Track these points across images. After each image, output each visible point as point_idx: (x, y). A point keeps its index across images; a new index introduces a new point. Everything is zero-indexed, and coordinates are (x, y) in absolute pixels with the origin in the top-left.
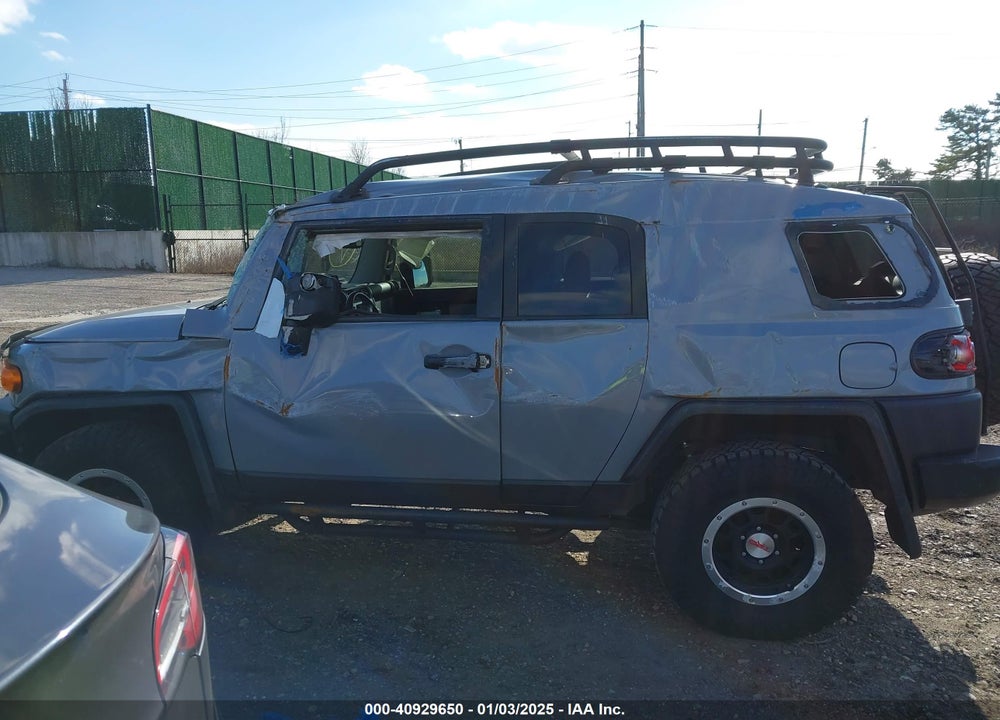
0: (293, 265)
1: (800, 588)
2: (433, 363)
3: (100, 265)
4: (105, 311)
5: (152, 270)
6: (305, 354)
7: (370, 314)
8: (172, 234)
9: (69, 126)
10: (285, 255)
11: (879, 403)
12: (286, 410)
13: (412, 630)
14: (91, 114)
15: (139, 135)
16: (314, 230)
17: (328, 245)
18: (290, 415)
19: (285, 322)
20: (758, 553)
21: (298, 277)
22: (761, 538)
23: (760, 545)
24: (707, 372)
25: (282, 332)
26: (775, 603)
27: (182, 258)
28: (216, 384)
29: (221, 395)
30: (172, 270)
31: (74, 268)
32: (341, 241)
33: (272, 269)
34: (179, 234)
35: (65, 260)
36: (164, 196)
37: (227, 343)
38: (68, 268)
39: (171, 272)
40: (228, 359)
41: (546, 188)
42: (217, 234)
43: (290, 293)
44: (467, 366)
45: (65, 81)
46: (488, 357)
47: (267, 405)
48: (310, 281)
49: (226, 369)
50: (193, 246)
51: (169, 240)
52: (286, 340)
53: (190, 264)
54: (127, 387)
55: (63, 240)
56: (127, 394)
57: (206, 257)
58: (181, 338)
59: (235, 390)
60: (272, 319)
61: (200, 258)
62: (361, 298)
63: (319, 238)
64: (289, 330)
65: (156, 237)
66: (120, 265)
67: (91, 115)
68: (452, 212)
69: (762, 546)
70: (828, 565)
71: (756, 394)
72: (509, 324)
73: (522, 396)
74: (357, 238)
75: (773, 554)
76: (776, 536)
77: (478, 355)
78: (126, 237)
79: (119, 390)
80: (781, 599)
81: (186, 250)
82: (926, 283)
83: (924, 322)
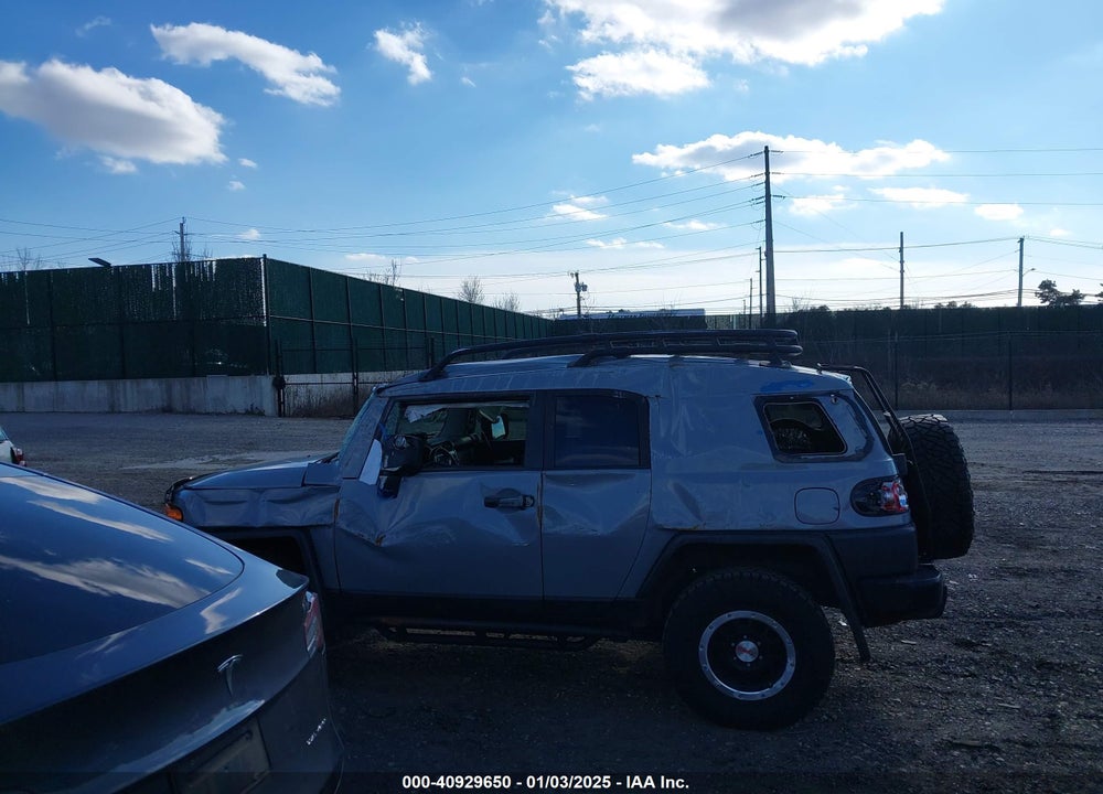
0: (390, 429)
1: (778, 686)
2: (491, 503)
3: (211, 410)
4: (216, 456)
5: (261, 414)
6: (396, 496)
7: (448, 466)
8: (283, 378)
9: (190, 276)
10: (384, 422)
11: (826, 534)
12: (380, 540)
13: (473, 718)
14: (211, 264)
15: (255, 284)
16: (405, 403)
17: (414, 414)
18: (383, 545)
19: (381, 473)
20: (745, 657)
21: (392, 438)
22: (749, 645)
23: (747, 651)
24: (696, 511)
25: (379, 480)
26: (760, 698)
27: (291, 402)
28: (328, 520)
29: (331, 530)
30: (281, 414)
31: (187, 413)
32: (427, 410)
33: (373, 431)
34: (291, 379)
35: (178, 406)
36: (276, 341)
37: (337, 489)
38: (180, 413)
39: (280, 416)
40: (338, 501)
41: (577, 370)
42: (327, 377)
43: (386, 450)
44: (516, 505)
45: (182, 225)
46: (532, 498)
47: (366, 537)
48: (402, 441)
49: (336, 509)
50: (302, 390)
51: (279, 385)
52: (382, 487)
53: (299, 408)
54: (261, 523)
55: (178, 385)
56: (262, 528)
57: (314, 400)
58: (303, 485)
59: (343, 525)
60: (372, 472)
61: (309, 402)
62: (440, 451)
63: (410, 408)
64: (384, 478)
65: (266, 382)
66: (230, 410)
67: (211, 266)
68: (507, 389)
69: (748, 652)
70: (798, 666)
71: (732, 527)
72: (549, 473)
73: (557, 529)
74: (436, 408)
75: (757, 659)
76: (759, 643)
77: (525, 496)
78: (237, 383)
79: (255, 525)
80: (763, 695)
81: (296, 394)
82: (864, 442)
83: (862, 471)
